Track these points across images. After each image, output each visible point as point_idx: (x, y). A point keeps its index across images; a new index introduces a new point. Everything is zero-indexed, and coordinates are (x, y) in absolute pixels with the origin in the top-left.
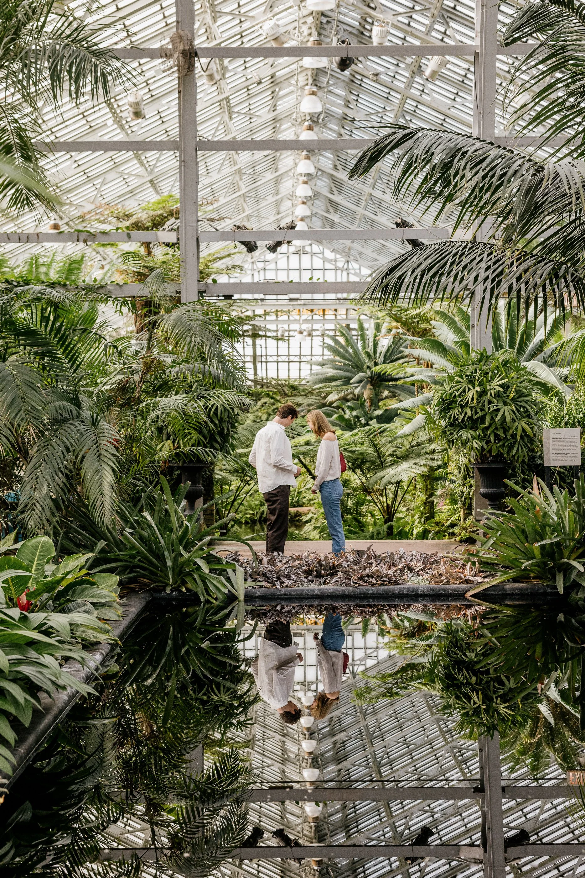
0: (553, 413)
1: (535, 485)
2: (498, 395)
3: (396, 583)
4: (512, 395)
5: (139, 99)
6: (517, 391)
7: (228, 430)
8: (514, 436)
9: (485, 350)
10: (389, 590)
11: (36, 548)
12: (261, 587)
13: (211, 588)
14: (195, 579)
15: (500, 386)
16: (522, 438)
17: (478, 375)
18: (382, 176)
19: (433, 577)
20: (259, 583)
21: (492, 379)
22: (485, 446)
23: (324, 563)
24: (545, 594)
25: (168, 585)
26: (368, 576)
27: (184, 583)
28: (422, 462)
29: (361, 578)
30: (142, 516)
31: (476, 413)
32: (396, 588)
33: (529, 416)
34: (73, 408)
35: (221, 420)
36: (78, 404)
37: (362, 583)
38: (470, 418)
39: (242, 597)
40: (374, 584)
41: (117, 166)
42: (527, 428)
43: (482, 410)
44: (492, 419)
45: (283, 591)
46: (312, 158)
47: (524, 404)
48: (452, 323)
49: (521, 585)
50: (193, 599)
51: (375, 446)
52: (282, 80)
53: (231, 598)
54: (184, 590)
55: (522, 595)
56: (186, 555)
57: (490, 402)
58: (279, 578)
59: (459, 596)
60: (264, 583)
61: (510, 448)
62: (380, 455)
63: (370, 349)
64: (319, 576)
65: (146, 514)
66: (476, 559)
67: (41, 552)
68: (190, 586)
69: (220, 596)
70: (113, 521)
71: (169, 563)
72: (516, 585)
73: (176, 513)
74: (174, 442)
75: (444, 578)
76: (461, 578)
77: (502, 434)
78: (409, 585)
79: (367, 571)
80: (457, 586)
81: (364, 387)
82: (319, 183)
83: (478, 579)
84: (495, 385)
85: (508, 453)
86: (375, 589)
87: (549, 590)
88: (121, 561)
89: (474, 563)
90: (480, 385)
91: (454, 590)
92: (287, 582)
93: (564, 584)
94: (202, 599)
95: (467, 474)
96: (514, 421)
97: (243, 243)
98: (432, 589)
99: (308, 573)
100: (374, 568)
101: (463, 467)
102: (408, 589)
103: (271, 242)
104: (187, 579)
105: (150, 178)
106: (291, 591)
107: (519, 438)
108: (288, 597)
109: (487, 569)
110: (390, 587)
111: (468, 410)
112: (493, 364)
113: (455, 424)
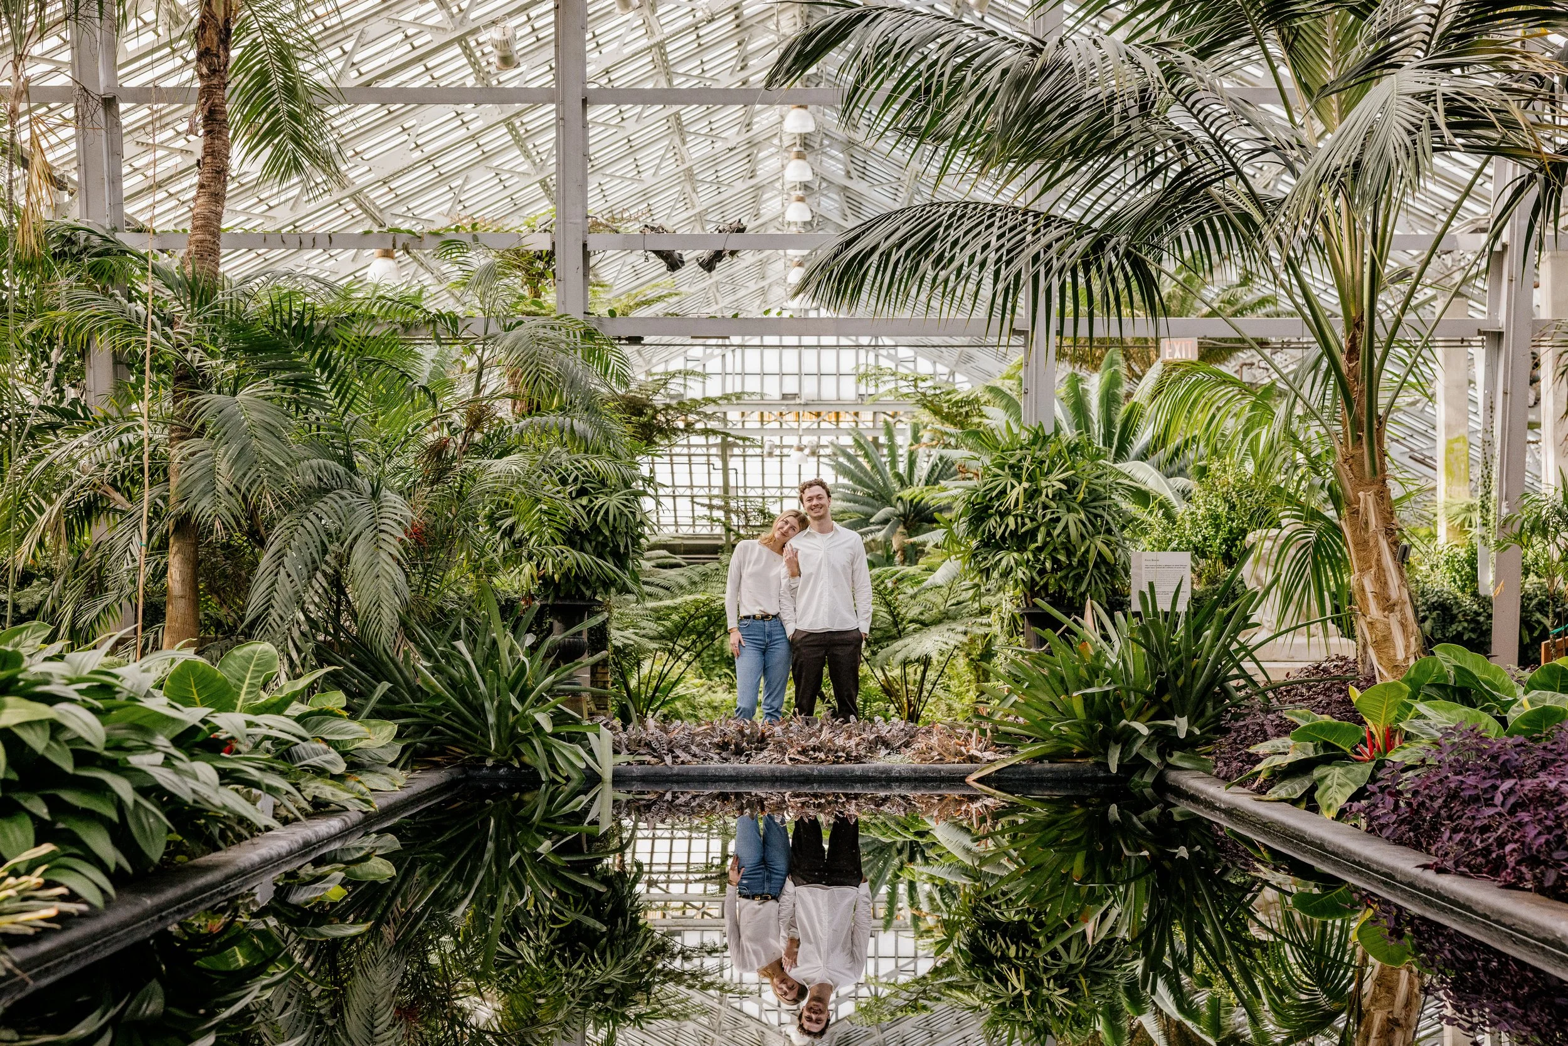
0: (1155, 534)
1: (1088, 613)
2: (1058, 496)
3: (858, 759)
4: (1081, 496)
5: (509, 34)
6: (1092, 492)
7: (626, 547)
8: (1083, 562)
9: (1041, 426)
10: (847, 772)
11: (249, 659)
12: (642, 763)
13: (560, 761)
14: (534, 748)
15: (1063, 481)
16: (1096, 565)
17: (1026, 464)
18: (922, 188)
19: (920, 753)
20: (638, 758)
21: (1049, 472)
22: (1037, 579)
23: (748, 732)
24: (1095, 780)
25: (490, 755)
26: (814, 749)
27: (518, 754)
28: (961, 628)
29: (804, 752)
30: (454, 648)
31: (1024, 524)
32: (857, 768)
33: (1109, 531)
34: (341, 469)
35: (614, 531)
36: (350, 465)
37: (803, 758)
38: (1013, 534)
39: (607, 776)
40: (823, 761)
41: (486, 156)
42: (1106, 551)
43: (1032, 520)
44: (1049, 534)
45: (676, 768)
46: (810, 158)
47: (1100, 511)
48: (1011, 405)
49: (1056, 766)
50: (530, 778)
51: (888, 604)
52: (753, 21)
53: (592, 779)
54: (517, 765)
55: (1057, 781)
56: (519, 708)
57: (1045, 507)
58: (671, 751)
59: (956, 780)
60: (648, 758)
61: (1078, 579)
62: (897, 619)
63: (902, 468)
64: (739, 752)
65: (461, 645)
66: (987, 726)
67: (257, 665)
68: (527, 759)
69: (575, 775)
70: (406, 655)
71: (491, 719)
72: (1047, 765)
73: (511, 651)
74: (538, 565)
75: (935, 753)
76: (959, 753)
77: (1062, 558)
78: (879, 764)
79: (813, 741)
80: (953, 765)
81: (893, 531)
82: (825, 202)
83: (989, 755)
84: (1053, 482)
85: (1074, 590)
86: (824, 768)
87: (1101, 774)
88: (416, 715)
89: (983, 732)
90: (1031, 478)
91: (950, 772)
92: (684, 756)
93: (1121, 759)
94: (544, 777)
95: (1013, 629)
96: (1083, 537)
97: (658, 253)
98: (915, 771)
99: (723, 746)
100: (826, 735)
101: (1007, 616)
102: (876, 769)
103: (705, 254)
104: (523, 747)
105: (539, 178)
106: (688, 770)
107: (1091, 565)
108: (685, 779)
109: (1005, 740)
110: (849, 766)
111: (1011, 520)
112: (1052, 449)
113: (991, 544)
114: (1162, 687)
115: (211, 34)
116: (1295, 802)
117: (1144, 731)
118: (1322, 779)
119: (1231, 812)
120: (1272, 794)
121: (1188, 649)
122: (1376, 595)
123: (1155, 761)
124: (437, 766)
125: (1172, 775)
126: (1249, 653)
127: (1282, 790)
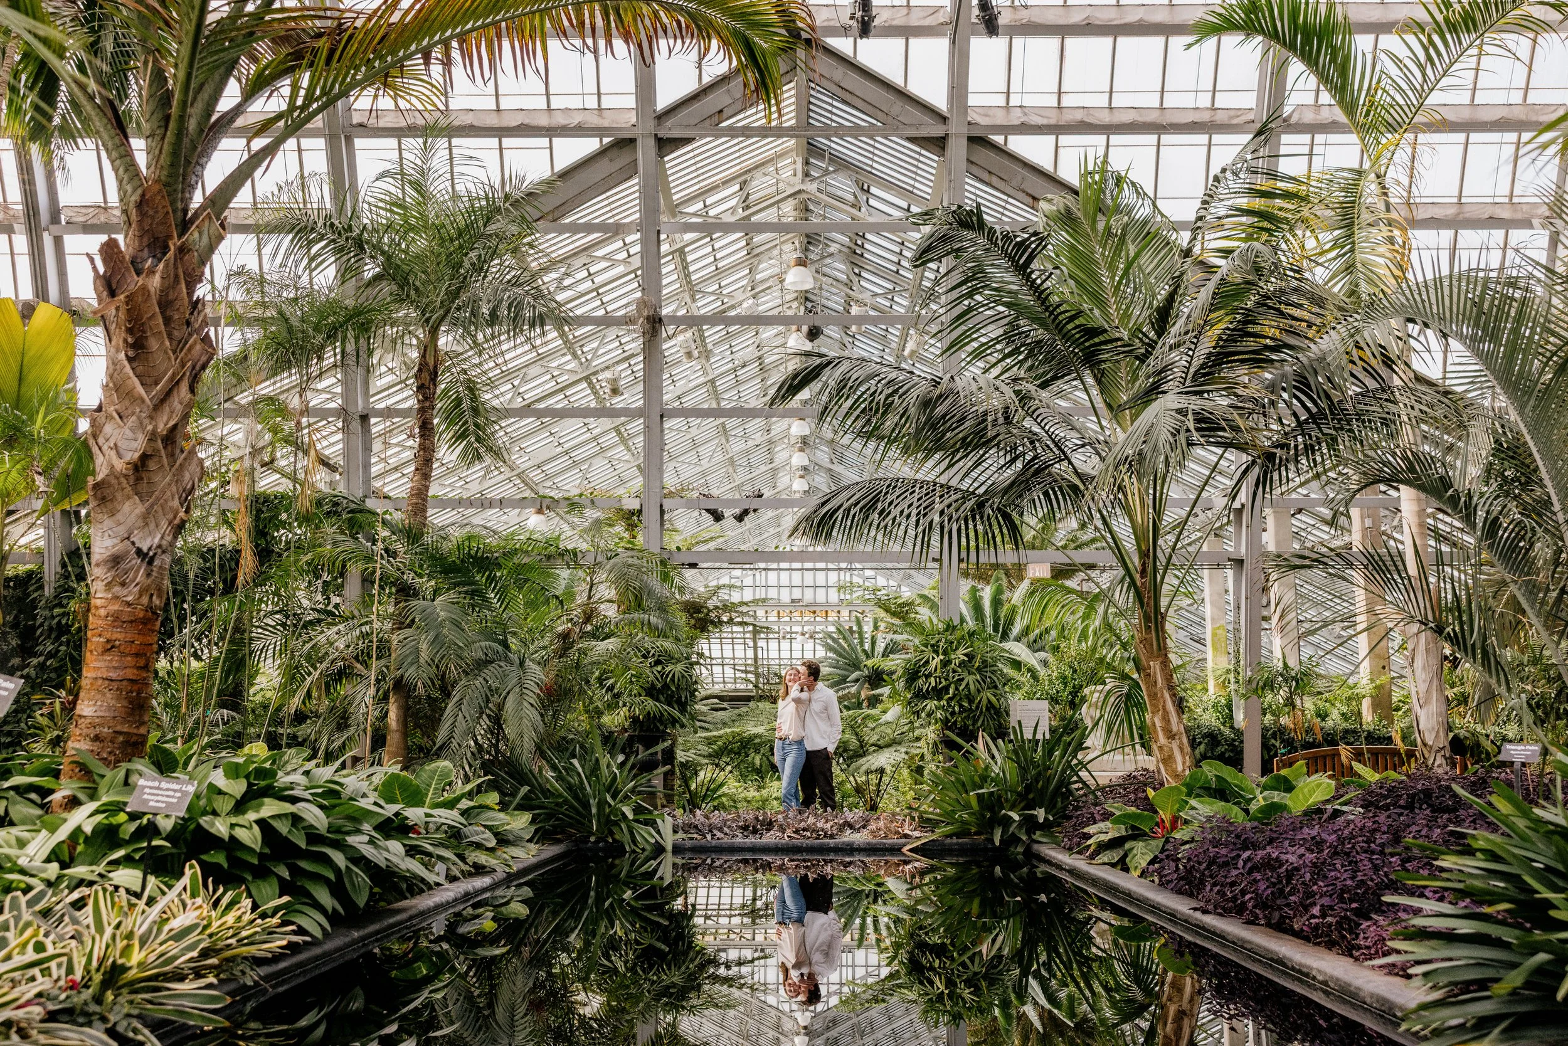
0: (1025, 689)
1: (980, 740)
2: (962, 664)
3: (832, 836)
4: (977, 664)
5: (617, 374)
6: (984, 661)
7: (686, 698)
8: (979, 707)
9: (952, 619)
10: (825, 844)
11: (434, 772)
12: (692, 839)
13: (639, 838)
14: (622, 829)
15: (966, 655)
16: (988, 709)
17: (942, 644)
19: (872, 832)
20: (690, 836)
21: (957, 649)
22: (950, 718)
23: (761, 818)
24: (986, 850)
25: (593, 834)
26: (804, 830)
27: (612, 834)
28: (903, 750)
29: (797, 831)
30: (571, 764)
31: (940, 683)
32: (831, 842)
33: (996, 687)
34: (501, 648)
35: (678, 687)
36: (505, 645)
37: (796, 836)
38: (934, 688)
39: (669, 848)
40: (809, 838)
41: (603, 450)
42: (993, 699)
43: (946, 680)
44: (957, 689)
45: (714, 843)
46: (807, 451)
47: (989, 674)
48: (934, 606)
49: (960, 840)
50: (618, 850)
51: (857, 734)
52: (771, 367)
53: (659, 850)
54: (610, 840)
55: (961, 851)
56: (612, 803)
57: (954, 671)
58: (711, 831)
59: (896, 850)
60: (696, 836)
61: (975, 718)
62: (862, 744)
63: (867, 646)
64: (755, 831)
65: (575, 762)
66: (916, 815)
67: (439, 776)
68: (617, 837)
69: (648, 847)
70: (540, 768)
71: (594, 810)
72: (955, 840)
73: (609, 766)
74: (629, 709)
75: (881, 833)
76: (897, 833)
77: (965, 704)
78: (846, 839)
79: (802, 825)
80: (894, 840)
81: (862, 687)
82: (817, 478)
83: (917, 834)
84: (960, 655)
85: (972, 725)
86: (809, 842)
87: (989, 846)
88: (544, 808)
89: (913, 818)
90: (945, 653)
91: (892, 844)
92: (719, 835)
93: (1002, 836)
94: (628, 848)
95: (935, 751)
96: (978, 691)
97: (708, 511)
98: (869, 844)
99: (745, 828)
100: (812, 820)
101: (931, 742)
102: (844, 843)
103: (737, 511)
104: (615, 829)
105: (636, 463)
106: (722, 844)
107: (984, 709)
108: (720, 850)
109: (927, 823)
110: (826, 841)
111: (932, 680)
112: (958, 634)
113: (920, 695)
114: (1028, 789)
115: (425, 375)
116: (1113, 865)
117: (1016, 818)
118: (1131, 849)
119: (1072, 872)
120: (1100, 859)
121: (1044, 764)
122: (1163, 729)
123: (1024, 838)
124: (559, 841)
125: (1036, 846)
126: (1085, 766)
127: (1105, 857)
